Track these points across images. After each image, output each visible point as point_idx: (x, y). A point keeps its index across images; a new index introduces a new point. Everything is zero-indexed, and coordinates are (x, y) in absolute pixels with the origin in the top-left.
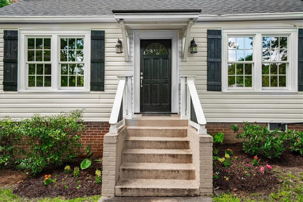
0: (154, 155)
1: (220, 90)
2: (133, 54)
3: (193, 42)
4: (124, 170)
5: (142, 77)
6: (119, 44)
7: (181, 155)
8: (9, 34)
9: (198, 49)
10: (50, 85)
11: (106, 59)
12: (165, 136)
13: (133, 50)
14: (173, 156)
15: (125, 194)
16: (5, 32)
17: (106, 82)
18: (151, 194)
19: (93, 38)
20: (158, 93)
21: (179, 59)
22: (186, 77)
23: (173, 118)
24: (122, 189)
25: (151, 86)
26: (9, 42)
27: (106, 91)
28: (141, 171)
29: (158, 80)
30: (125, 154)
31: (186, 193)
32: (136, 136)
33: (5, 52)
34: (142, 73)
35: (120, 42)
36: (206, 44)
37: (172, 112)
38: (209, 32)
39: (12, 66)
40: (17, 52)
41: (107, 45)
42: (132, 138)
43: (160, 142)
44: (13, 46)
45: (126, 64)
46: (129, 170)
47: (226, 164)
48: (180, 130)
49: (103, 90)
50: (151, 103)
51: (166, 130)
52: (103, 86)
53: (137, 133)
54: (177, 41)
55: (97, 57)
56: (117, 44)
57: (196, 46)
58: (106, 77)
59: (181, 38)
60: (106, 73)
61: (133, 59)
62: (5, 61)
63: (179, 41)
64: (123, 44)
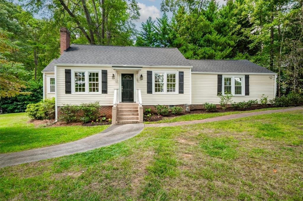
0: (127, 114)
1: (152, 93)
2: (119, 80)
3: (141, 75)
4: (118, 118)
5: (122, 88)
6: (113, 76)
7: (135, 114)
8: (67, 71)
9: (143, 78)
10: (85, 91)
11: (108, 81)
12: (131, 109)
13: (119, 78)
14: (133, 114)
15: (119, 123)
16: (66, 70)
17: (108, 90)
18: (126, 123)
19: (102, 73)
20: (129, 94)
21: (137, 82)
22: (138, 89)
23: (134, 103)
24: (118, 122)
25: (126, 91)
26: (67, 74)
27: (108, 94)
28: (123, 118)
29: (129, 89)
30: (118, 114)
31: (136, 122)
32: (121, 109)
33: (66, 78)
34: (122, 87)
35: (113, 75)
36: (146, 76)
37: (134, 101)
38: (148, 71)
39: (69, 84)
40: (71, 78)
41: (108, 76)
42: (119, 110)
43: (129, 110)
44: (69, 75)
45: (116, 83)
46: (119, 118)
47: (149, 117)
48: (136, 107)
49: (107, 93)
50: (126, 98)
51: (131, 107)
52: (107, 92)
53: (121, 108)
54: (136, 75)
55: (104, 81)
56: (112, 76)
57: (143, 77)
58: (108, 88)
59: (137, 74)
60: (108, 87)
61: (119, 81)
62: (66, 82)
63: (137, 75)
64: (115, 76)
